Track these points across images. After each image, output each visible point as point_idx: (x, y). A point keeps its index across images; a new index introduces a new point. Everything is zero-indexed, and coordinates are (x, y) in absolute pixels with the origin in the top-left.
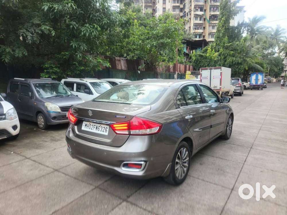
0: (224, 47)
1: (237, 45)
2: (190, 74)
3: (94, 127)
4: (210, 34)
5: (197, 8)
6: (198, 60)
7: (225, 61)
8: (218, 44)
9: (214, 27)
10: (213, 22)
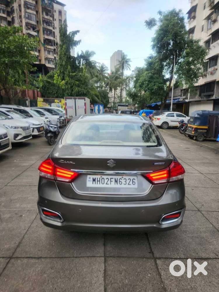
0: (69, 76)
1: (81, 76)
2: (43, 102)
3: (111, 181)
4: (46, 59)
5: (30, 27)
6: (46, 86)
7: (72, 90)
8: (62, 71)
9: (50, 52)
10: (47, 47)
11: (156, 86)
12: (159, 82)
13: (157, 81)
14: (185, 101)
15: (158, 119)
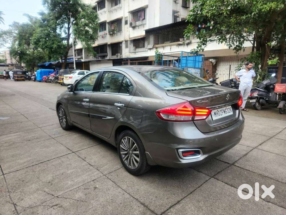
3: (222, 112)
11: (55, 44)
12: (58, 41)
13: (56, 40)
14: (81, 61)
15: (70, 78)
